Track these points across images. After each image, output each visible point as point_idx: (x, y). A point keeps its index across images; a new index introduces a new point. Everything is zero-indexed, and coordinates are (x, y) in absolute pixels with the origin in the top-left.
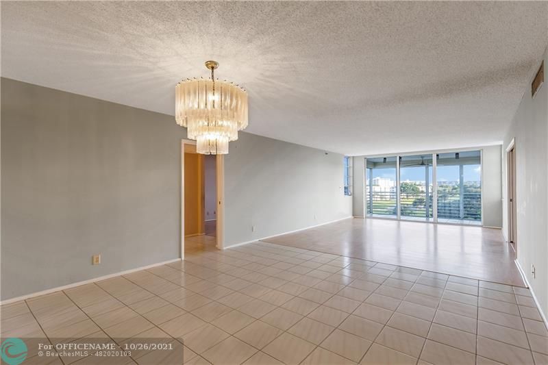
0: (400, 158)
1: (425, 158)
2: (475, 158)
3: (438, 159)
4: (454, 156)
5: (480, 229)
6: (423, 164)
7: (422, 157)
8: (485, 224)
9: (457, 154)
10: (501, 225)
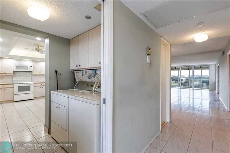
0: (181, 67)
1: (189, 67)
2: (207, 67)
3: (194, 68)
4: (200, 67)
5: (208, 91)
6: (188, 69)
7: (188, 67)
8: (210, 89)
9: (201, 66)
10: (215, 90)
